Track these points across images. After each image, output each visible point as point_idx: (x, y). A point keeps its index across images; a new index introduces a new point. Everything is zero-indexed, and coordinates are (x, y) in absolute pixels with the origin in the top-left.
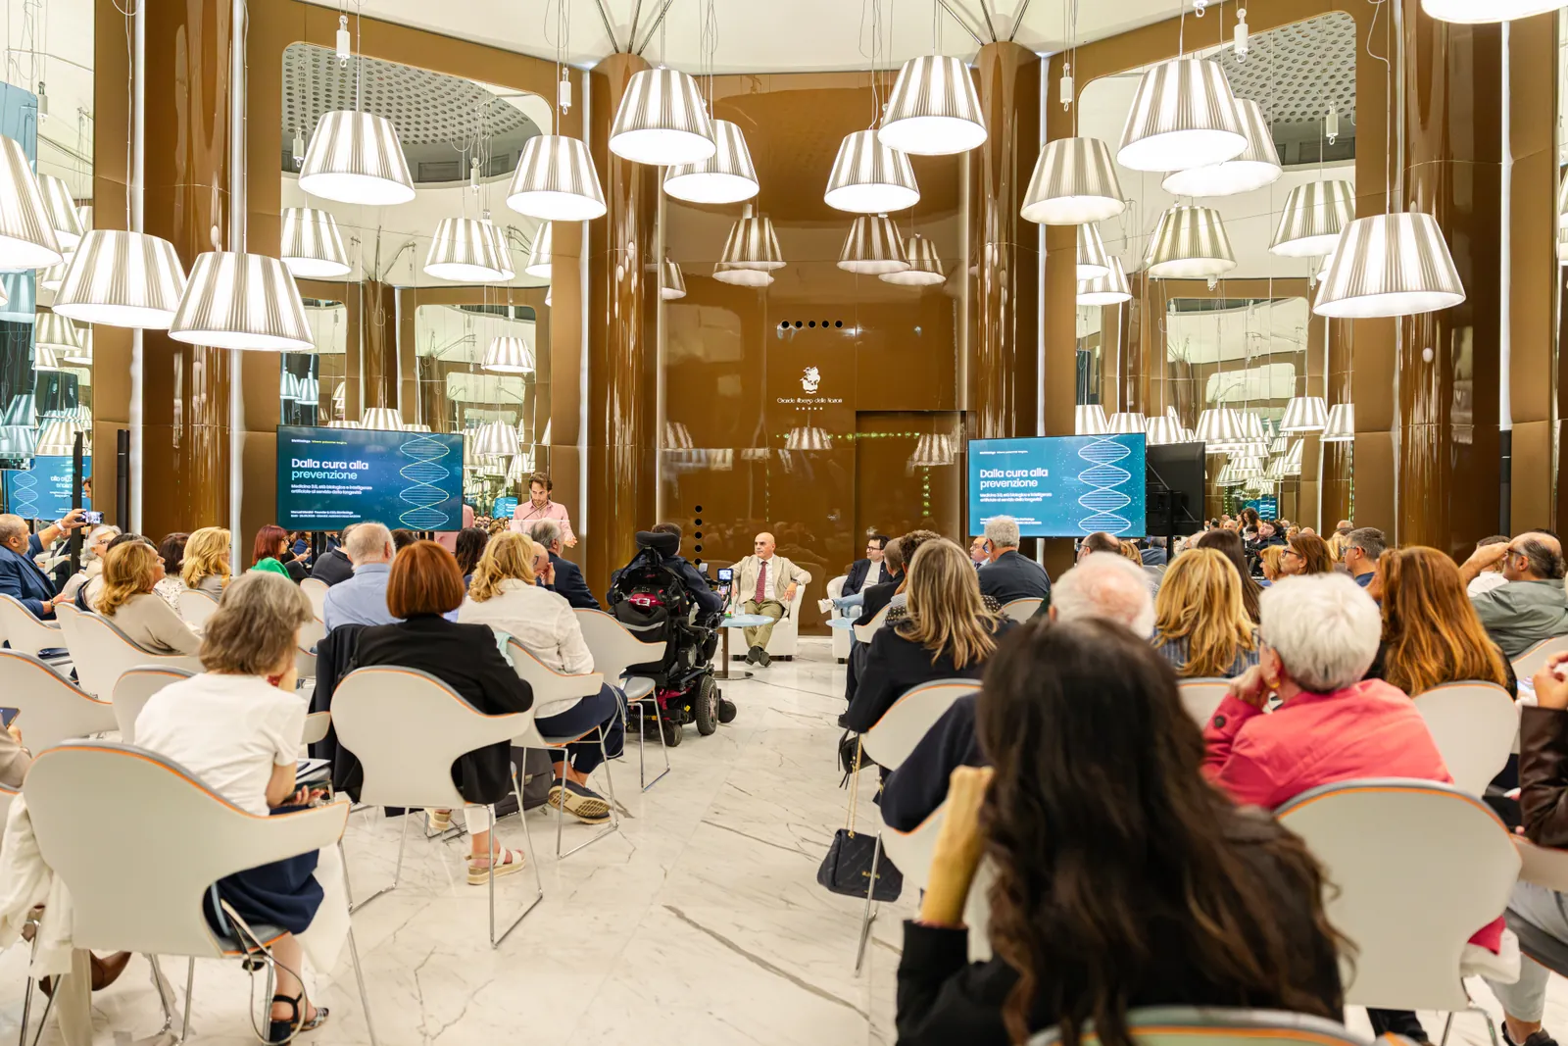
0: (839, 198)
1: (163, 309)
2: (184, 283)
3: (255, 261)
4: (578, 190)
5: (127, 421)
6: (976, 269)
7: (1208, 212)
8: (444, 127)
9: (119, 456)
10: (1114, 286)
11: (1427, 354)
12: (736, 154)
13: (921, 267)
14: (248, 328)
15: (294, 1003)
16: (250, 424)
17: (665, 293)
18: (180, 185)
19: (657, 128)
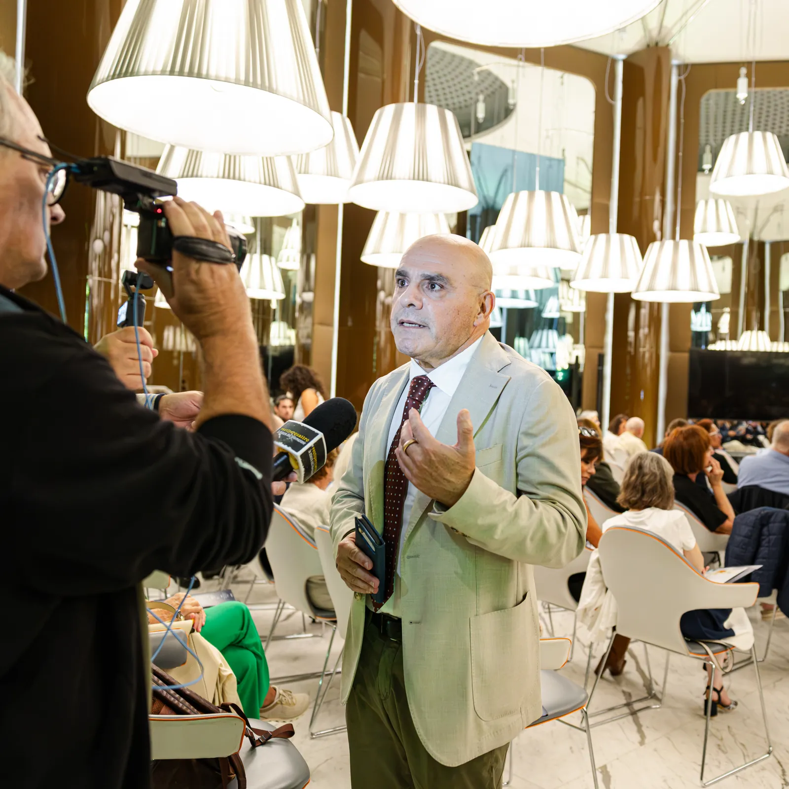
1: (629, 278)
2: (641, 263)
5: (603, 348)
9: (598, 370)
15: (719, 692)
16: (672, 348)
18: (637, 199)
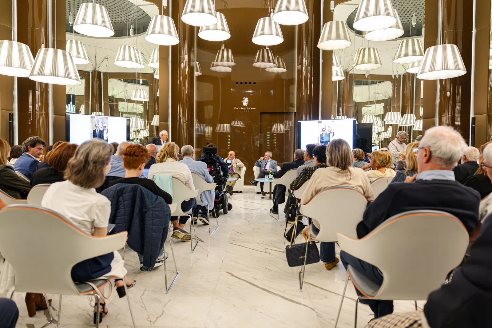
0: (257, 40)
1: (26, 69)
2: (34, 61)
3: (60, 51)
4: (170, 34)
5: (12, 110)
6: (300, 66)
7: (374, 49)
8: (118, 18)
9: (10, 122)
10: (339, 74)
11: (448, 94)
12: (223, 24)
13: (279, 66)
14: (58, 75)
15: (103, 305)
16: (56, 113)
17: (196, 74)
19: (199, 12)
